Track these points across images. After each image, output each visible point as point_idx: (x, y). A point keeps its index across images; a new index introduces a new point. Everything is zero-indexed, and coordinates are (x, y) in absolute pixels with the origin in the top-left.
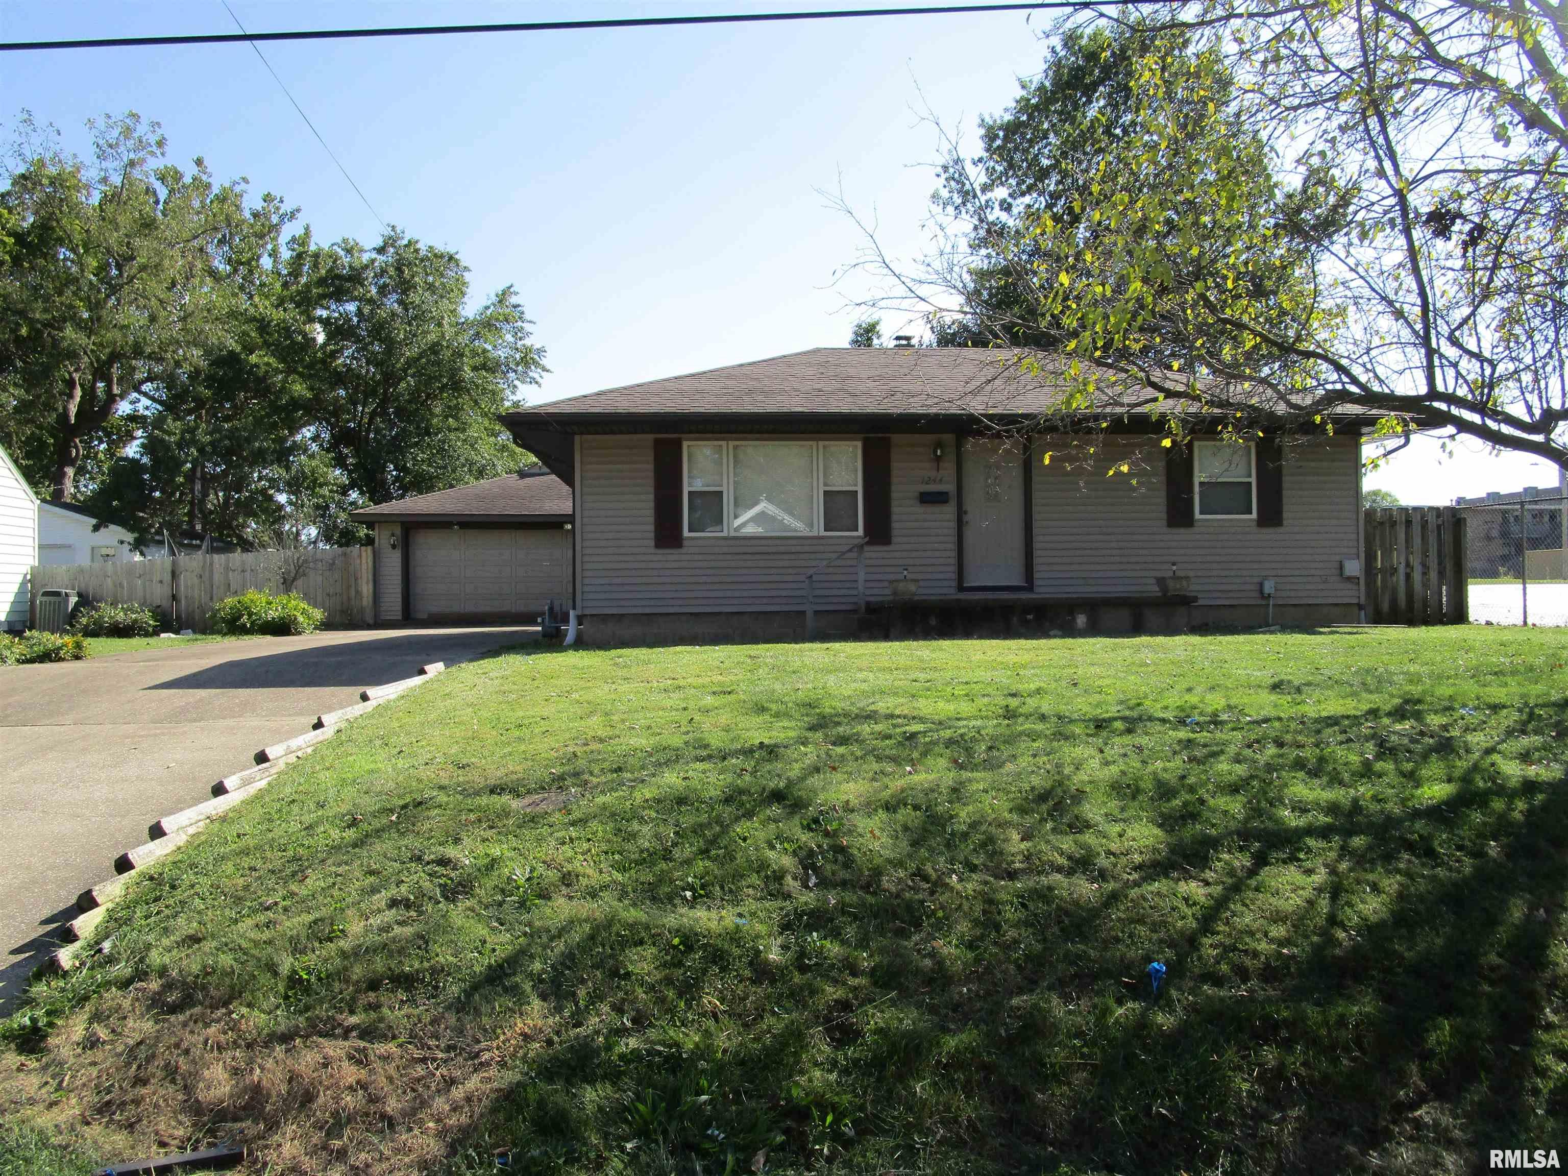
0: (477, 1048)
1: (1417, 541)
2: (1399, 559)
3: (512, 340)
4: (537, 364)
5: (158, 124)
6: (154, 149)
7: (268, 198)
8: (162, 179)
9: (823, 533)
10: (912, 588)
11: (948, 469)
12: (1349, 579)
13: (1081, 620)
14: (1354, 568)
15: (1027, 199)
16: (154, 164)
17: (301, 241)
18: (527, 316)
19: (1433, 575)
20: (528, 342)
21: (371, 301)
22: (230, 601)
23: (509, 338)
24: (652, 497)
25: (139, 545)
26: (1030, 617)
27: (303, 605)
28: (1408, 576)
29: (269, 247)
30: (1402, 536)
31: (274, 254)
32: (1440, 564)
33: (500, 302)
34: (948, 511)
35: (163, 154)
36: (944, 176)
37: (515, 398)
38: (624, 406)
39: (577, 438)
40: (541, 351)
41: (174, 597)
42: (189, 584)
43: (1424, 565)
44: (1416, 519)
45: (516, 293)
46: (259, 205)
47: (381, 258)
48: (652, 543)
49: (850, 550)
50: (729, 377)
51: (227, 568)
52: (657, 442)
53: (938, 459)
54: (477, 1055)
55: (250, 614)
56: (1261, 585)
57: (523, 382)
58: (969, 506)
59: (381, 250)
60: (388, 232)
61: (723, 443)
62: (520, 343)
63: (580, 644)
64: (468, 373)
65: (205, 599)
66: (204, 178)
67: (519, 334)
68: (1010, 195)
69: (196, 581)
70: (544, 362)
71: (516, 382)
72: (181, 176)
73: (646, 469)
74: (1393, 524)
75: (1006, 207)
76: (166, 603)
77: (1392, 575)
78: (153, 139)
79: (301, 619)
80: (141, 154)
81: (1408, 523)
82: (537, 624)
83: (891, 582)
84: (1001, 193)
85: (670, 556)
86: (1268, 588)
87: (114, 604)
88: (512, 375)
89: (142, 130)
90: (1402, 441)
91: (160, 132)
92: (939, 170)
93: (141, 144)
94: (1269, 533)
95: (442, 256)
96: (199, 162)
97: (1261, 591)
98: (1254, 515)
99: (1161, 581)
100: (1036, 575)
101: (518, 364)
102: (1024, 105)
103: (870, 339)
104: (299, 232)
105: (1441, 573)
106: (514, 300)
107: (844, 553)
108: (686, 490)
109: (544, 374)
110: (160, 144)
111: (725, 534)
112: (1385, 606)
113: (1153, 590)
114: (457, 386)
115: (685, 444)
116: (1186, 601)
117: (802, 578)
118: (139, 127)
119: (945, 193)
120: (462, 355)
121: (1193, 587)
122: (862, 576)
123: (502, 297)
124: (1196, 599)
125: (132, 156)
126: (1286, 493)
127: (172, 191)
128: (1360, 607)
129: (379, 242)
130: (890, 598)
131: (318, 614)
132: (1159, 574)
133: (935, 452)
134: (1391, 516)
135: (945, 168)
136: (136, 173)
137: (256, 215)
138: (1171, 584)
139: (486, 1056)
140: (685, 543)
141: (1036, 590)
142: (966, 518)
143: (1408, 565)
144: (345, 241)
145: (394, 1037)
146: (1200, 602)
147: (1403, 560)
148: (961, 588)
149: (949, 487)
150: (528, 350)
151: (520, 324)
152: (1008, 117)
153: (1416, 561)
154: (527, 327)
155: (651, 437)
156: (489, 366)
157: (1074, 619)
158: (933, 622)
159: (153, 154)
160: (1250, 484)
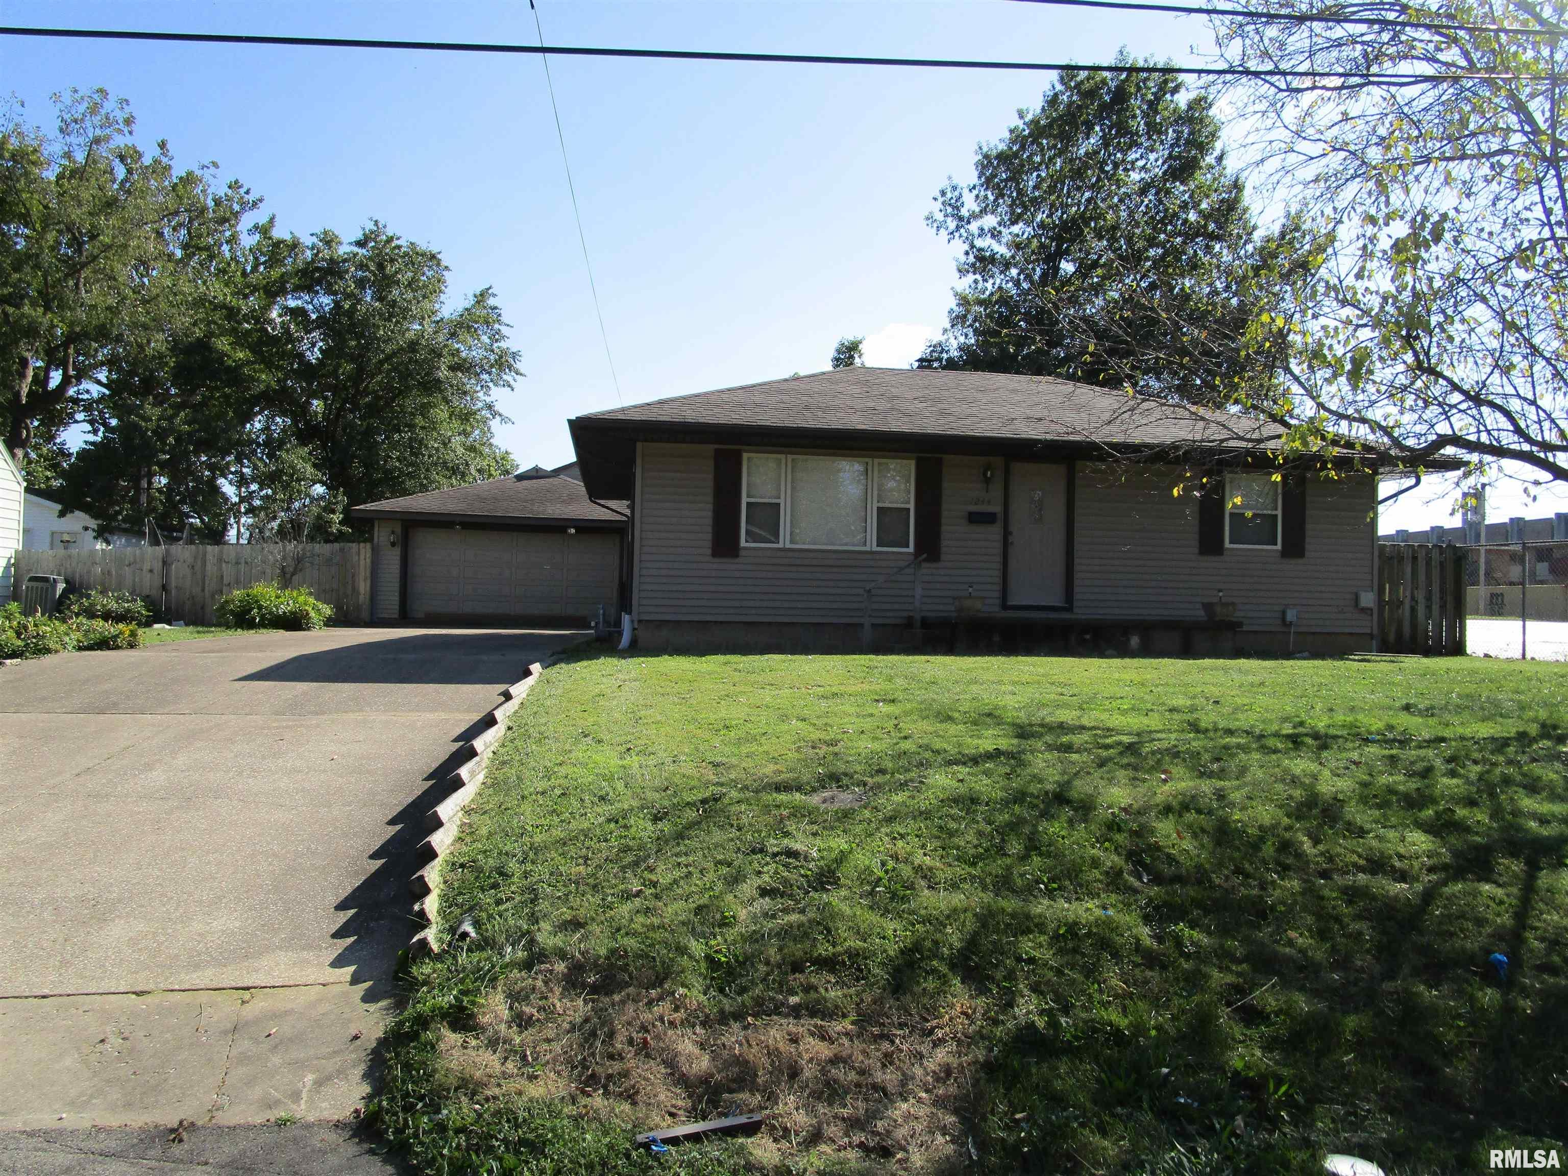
0: (928, 1025)
1: (1422, 577)
2: (1403, 592)
3: (488, 341)
4: (510, 367)
5: (127, 101)
6: (121, 126)
7: (235, 185)
8: (122, 158)
9: (875, 548)
10: (978, 605)
11: (997, 491)
12: (1363, 610)
13: (1135, 641)
14: (1368, 599)
15: (1016, 229)
16: (120, 141)
17: (264, 230)
18: (504, 319)
19: (1436, 608)
20: (503, 345)
21: (348, 296)
22: (237, 593)
23: (485, 339)
24: (710, 507)
25: (102, 533)
26: (1088, 637)
27: (312, 600)
28: (1413, 610)
29: (228, 234)
30: (1408, 570)
31: (233, 240)
32: (1441, 598)
33: (478, 302)
34: (994, 532)
35: (131, 133)
36: (941, 200)
37: (488, 399)
38: (691, 415)
39: (639, 445)
40: (515, 355)
41: (164, 587)
42: (180, 573)
43: (1429, 598)
44: (1421, 555)
45: (494, 295)
46: (222, 191)
47: (362, 251)
48: (709, 552)
49: (908, 566)
50: (780, 392)
51: (220, 560)
52: (716, 450)
53: (987, 481)
54: (931, 1032)
55: (260, 608)
56: (1284, 613)
57: (496, 385)
58: (1013, 528)
59: (360, 244)
60: (370, 226)
61: (783, 457)
62: (496, 345)
63: (636, 649)
64: (443, 373)
65: (197, 590)
66: (165, 160)
67: (497, 337)
68: (1000, 224)
69: (188, 572)
70: (518, 366)
71: (491, 384)
72: (141, 156)
73: (706, 479)
74: (1401, 559)
75: (995, 234)
76: (154, 593)
77: (1398, 607)
78: (120, 116)
79: (312, 614)
80: (108, 131)
81: (1415, 559)
82: (590, 628)
83: (954, 598)
84: (990, 221)
85: (727, 565)
86: (1291, 616)
87: (103, 592)
88: (485, 377)
89: (109, 106)
90: (1413, 481)
91: (127, 109)
92: (938, 195)
93: (108, 122)
94: (1292, 566)
95: (423, 255)
96: (163, 145)
97: (1283, 619)
98: (1279, 547)
99: (1208, 607)
100: (1077, 597)
101: (492, 366)
102: (1017, 137)
103: (852, 357)
104: (263, 220)
105: (1443, 607)
106: (491, 302)
107: (901, 569)
108: (744, 500)
109: (518, 377)
110: (129, 121)
111: (781, 545)
112: (1392, 637)
113: (1201, 614)
114: (432, 386)
115: (745, 456)
116: (1233, 626)
117: (861, 591)
118: (106, 104)
119: (940, 217)
120: (440, 355)
121: (1238, 614)
122: (919, 592)
123: (482, 297)
124: (1240, 624)
125: (98, 132)
126: (1309, 526)
127: (130, 171)
128: (1371, 636)
129: (359, 235)
130: (954, 614)
131: (327, 610)
132: (1206, 600)
133: (985, 474)
134: (1399, 551)
135: (943, 193)
136: (103, 150)
137: (218, 202)
138: (1218, 609)
139: (940, 1033)
140: (742, 553)
141: (1075, 610)
142: (1010, 539)
143: (1413, 598)
144: (325, 233)
145: (844, 1016)
146: (1245, 628)
147: (1408, 594)
148: (1005, 606)
149: (997, 509)
150: (503, 354)
151: (496, 326)
152: (1002, 147)
153: (1420, 596)
154: (504, 330)
155: (712, 447)
156: (462, 367)
157: (1128, 640)
158: (996, 638)
159: (120, 131)
160: (1276, 516)
